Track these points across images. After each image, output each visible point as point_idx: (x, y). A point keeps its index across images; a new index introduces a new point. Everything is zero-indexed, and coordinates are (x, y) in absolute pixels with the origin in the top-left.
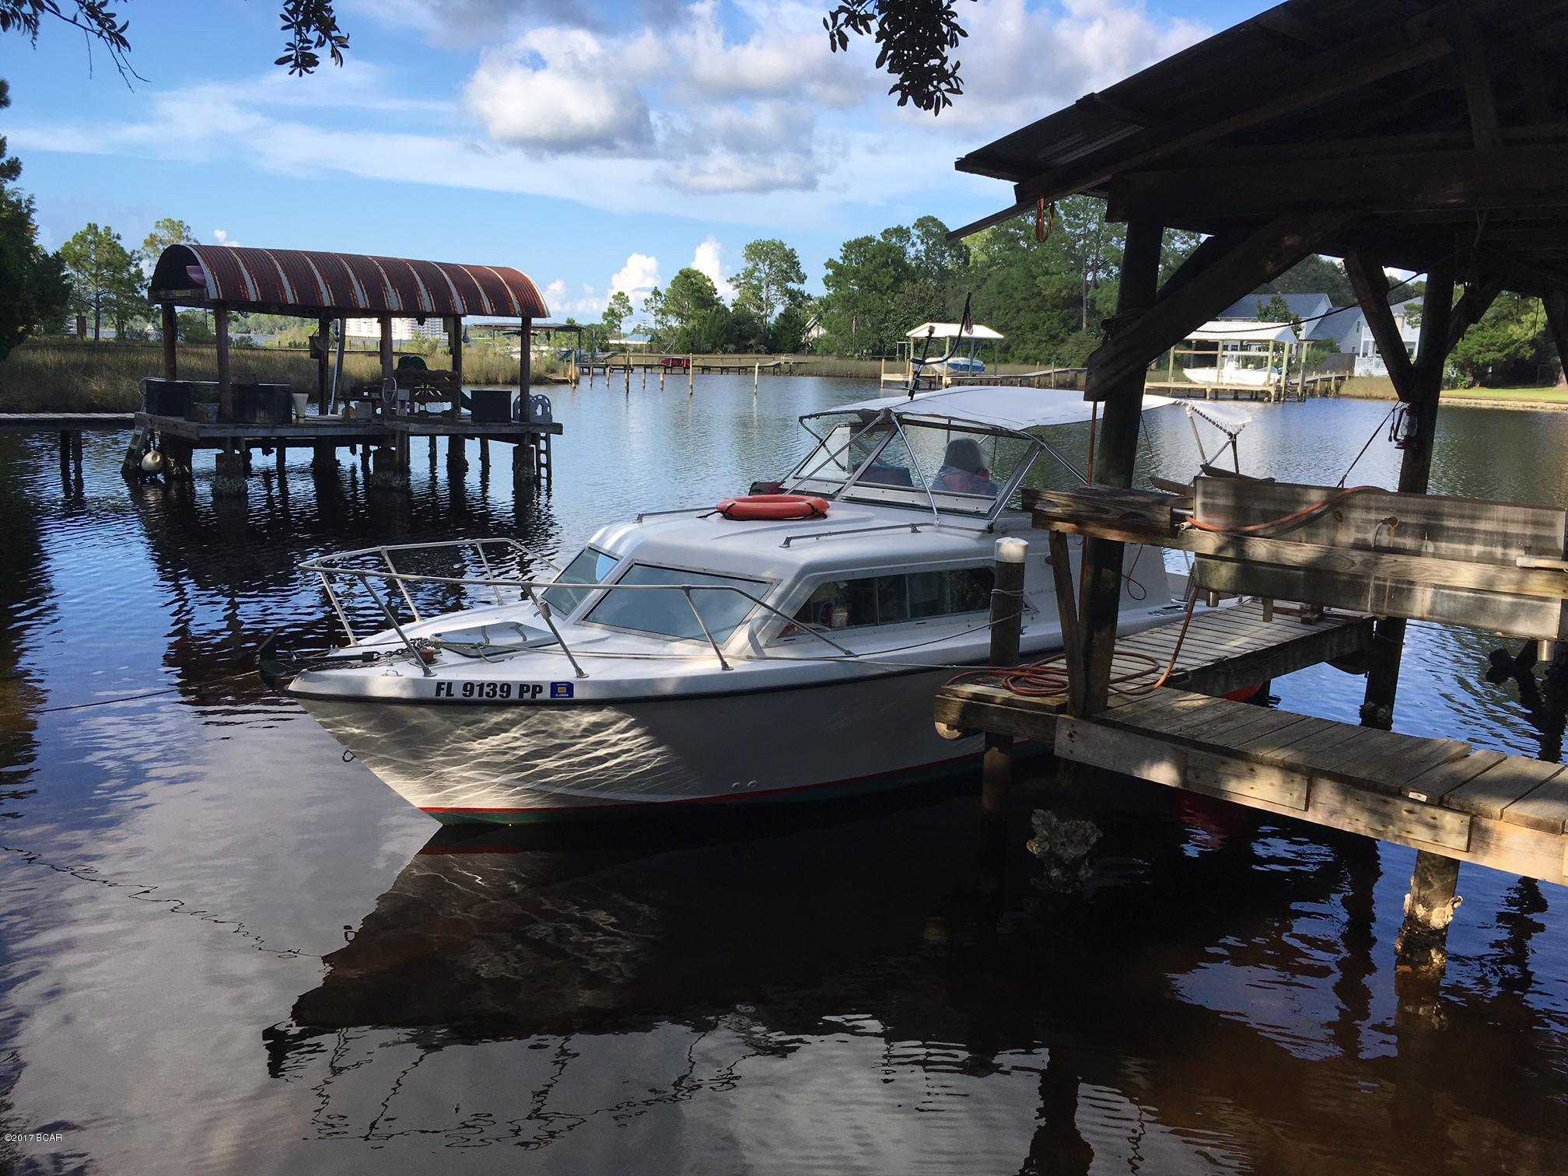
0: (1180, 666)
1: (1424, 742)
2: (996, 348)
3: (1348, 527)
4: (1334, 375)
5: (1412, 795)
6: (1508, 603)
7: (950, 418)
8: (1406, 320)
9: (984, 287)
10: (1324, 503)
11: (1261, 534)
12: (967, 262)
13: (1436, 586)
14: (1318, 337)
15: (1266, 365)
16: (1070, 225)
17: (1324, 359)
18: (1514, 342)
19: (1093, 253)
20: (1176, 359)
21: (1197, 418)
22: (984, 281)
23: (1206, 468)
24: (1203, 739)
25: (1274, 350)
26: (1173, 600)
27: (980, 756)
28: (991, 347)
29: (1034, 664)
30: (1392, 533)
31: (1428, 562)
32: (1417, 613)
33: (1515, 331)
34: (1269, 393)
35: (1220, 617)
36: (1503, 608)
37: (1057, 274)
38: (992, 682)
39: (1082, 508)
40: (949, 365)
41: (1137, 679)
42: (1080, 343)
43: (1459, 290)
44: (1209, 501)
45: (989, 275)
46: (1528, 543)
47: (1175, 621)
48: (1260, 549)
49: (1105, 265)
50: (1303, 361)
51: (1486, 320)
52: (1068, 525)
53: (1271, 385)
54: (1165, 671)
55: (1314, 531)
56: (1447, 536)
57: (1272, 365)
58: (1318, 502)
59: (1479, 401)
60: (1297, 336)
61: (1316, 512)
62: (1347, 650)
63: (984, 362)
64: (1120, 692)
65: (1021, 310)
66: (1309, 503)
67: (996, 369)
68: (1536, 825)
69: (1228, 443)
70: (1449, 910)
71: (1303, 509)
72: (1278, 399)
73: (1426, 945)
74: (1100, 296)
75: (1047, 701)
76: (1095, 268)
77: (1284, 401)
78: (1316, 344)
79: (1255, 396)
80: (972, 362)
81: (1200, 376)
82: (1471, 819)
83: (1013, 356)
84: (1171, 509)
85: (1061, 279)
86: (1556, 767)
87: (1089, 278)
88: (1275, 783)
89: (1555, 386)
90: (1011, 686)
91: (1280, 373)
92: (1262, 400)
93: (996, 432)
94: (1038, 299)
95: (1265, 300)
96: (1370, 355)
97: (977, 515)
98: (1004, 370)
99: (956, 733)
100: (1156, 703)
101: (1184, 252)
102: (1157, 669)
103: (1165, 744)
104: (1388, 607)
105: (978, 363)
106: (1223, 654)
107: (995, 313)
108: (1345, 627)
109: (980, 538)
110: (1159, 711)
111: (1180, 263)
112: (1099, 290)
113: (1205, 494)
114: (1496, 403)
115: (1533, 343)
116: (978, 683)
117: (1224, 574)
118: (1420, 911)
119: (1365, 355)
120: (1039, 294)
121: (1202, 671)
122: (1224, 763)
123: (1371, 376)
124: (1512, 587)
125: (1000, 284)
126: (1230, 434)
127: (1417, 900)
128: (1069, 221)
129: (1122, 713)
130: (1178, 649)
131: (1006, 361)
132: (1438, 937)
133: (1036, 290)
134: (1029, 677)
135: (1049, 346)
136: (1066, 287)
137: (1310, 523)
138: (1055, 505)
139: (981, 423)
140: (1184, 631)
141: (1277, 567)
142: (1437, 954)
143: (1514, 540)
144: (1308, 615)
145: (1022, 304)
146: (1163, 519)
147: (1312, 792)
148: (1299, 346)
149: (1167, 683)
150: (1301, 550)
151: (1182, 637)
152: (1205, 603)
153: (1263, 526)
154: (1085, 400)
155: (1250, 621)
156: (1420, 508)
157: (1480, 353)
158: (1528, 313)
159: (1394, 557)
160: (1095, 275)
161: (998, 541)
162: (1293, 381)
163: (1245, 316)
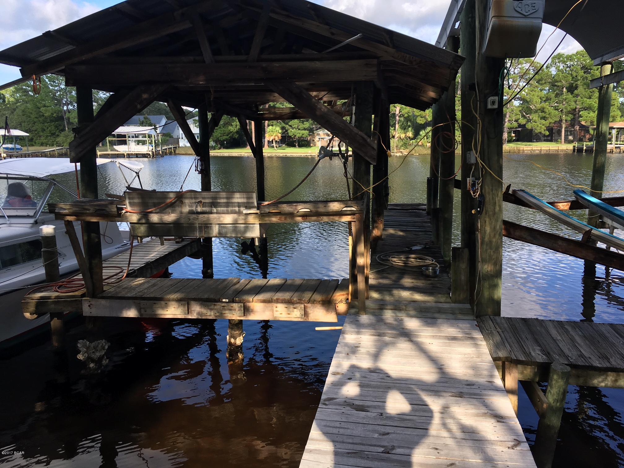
0: (132, 268)
1: (225, 280)
2: (27, 139)
3: (185, 206)
4: (172, 146)
5: (224, 300)
6: (243, 227)
7: (7, 174)
8: (194, 125)
9: (15, 113)
10: (176, 198)
11: (154, 212)
12: (4, 101)
13: (219, 224)
14: (164, 132)
15: (146, 143)
16: (52, 86)
17: (168, 140)
18: (231, 132)
19: (65, 98)
20: (109, 142)
21: (122, 167)
22: (15, 110)
23: (129, 187)
24: (145, 296)
25: (148, 138)
26: (125, 242)
27: (49, 323)
28: (24, 139)
29: (68, 278)
30: (201, 207)
31: (215, 216)
32: (214, 235)
33: (231, 129)
34: (149, 154)
35: (144, 245)
36: (242, 229)
37: (50, 107)
38: (49, 290)
39: (77, 209)
40: (4, 148)
41: (115, 276)
42: (66, 136)
43: (209, 116)
44: (132, 201)
45: (17, 107)
46: (246, 205)
47: (126, 250)
48: (155, 218)
49: (71, 103)
50: (160, 141)
51: (221, 125)
52: (72, 217)
53: (150, 151)
54: (126, 271)
55: (173, 209)
56: (220, 205)
57: (149, 143)
58: (173, 198)
59: (224, 154)
60: (156, 132)
61: (173, 201)
62: (194, 251)
63: (22, 146)
64: (108, 283)
65: (36, 122)
66: (170, 198)
67: (28, 149)
68: (264, 301)
69: (136, 176)
70: (241, 338)
71: (169, 201)
72: (153, 156)
73: (236, 352)
74: (72, 116)
75: (76, 293)
76: (67, 105)
77: (156, 157)
78: (164, 135)
79: (144, 156)
80: (15, 146)
81: (121, 149)
82: (244, 304)
83: (35, 143)
84: (117, 206)
85: (52, 109)
86: (267, 280)
87: (65, 108)
88: (176, 307)
89: (246, 147)
90: (58, 290)
91: (152, 146)
92: (147, 157)
93: (31, 178)
94: (43, 118)
95: (141, 118)
96: (184, 138)
97: (28, 217)
98: (32, 149)
99: (35, 316)
100: (124, 285)
101: (105, 98)
102: (123, 271)
103: (131, 301)
104: (204, 234)
105: (18, 146)
106: (148, 260)
107: (23, 124)
108: (191, 242)
109: (32, 227)
110: (126, 288)
111: (104, 103)
112: (70, 114)
113: (129, 198)
114: (229, 154)
115: (237, 132)
116: (42, 292)
117: (142, 229)
118: (233, 341)
119: (182, 138)
120: (43, 116)
121: (141, 268)
122: (155, 303)
123: (186, 146)
124: (243, 221)
125: (23, 111)
126: (136, 172)
127: (231, 337)
128: (51, 84)
129: (110, 292)
130: (130, 261)
131: (33, 145)
132: (239, 348)
133: (41, 114)
134: (66, 285)
135: (52, 138)
136: (55, 112)
137: (172, 206)
138: (65, 209)
139: (23, 175)
140: (131, 254)
141: (163, 224)
142: (240, 354)
143: (241, 204)
144: (178, 240)
145: (36, 120)
146: (113, 210)
147: (189, 307)
148: (158, 136)
149: (128, 275)
150: (170, 217)
151: (130, 256)
152: (137, 241)
153: (154, 209)
154: (70, 163)
155: (156, 246)
156: (209, 196)
157: (221, 136)
158: (234, 122)
159: (203, 215)
160: (67, 108)
161: (41, 227)
162: (158, 149)
163: (135, 124)
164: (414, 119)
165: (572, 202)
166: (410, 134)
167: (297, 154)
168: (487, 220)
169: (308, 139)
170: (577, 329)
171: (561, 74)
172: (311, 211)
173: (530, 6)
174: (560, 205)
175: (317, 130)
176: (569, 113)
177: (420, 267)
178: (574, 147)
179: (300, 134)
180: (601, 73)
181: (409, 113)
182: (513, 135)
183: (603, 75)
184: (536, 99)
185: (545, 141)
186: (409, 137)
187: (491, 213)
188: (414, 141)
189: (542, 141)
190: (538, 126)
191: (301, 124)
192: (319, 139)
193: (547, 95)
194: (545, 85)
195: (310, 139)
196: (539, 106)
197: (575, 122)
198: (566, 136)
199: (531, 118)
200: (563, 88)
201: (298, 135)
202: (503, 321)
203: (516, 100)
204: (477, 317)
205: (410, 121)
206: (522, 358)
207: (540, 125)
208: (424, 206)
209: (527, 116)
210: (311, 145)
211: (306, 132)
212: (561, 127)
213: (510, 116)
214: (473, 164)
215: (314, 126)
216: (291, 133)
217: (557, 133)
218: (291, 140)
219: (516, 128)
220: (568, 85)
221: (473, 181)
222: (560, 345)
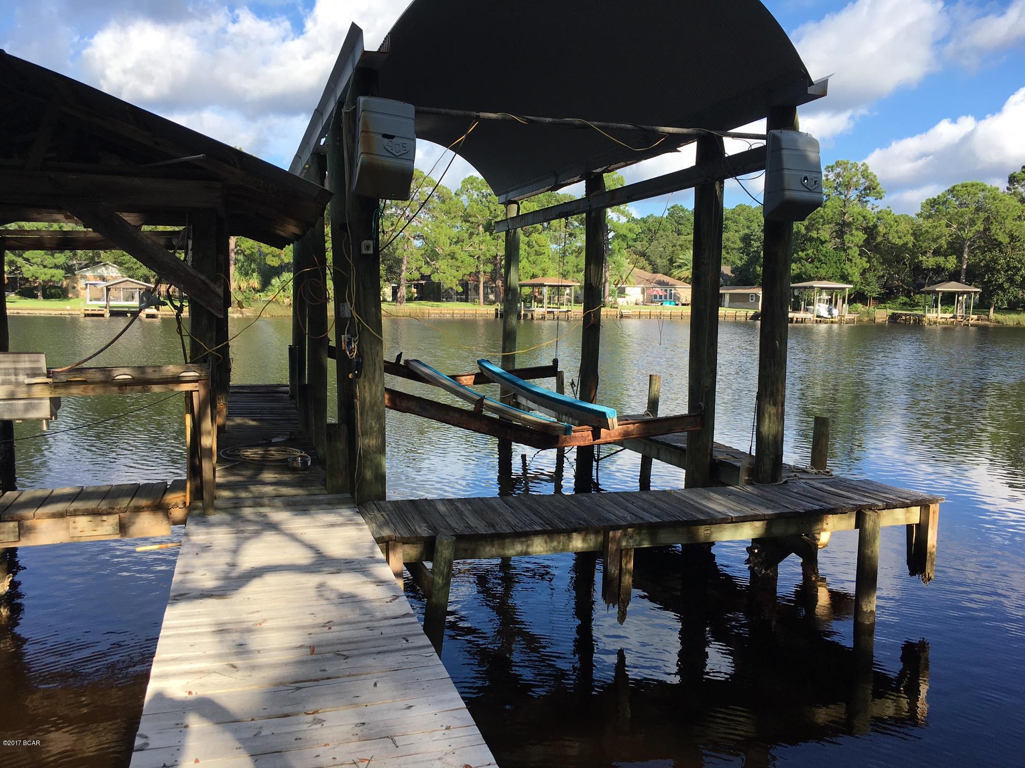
6: (24, 403)
36: (21, 407)
46: (28, 371)
70: (6, 583)
82: (18, 523)
124: (25, 395)
142: (4, 610)
143: (21, 371)
164: (261, 259)
165: (477, 375)
166: (255, 282)
167: (42, 312)
168: (367, 385)
169: (62, 285)
170: (467, 505)
171: (475, 206)
172: (133, 378)
173: (401, 145)
174: (463, 378)
175: (81, 269)
176: (487, 261)
177: (285, 460)
178: (497, 310)
179: (46, 274)
180: (506, 214)
181: (252, 248)
182: (414, 290)
183: (509, 216)
184: (444, 240)
185: (457, 300)
186: (254, 289)
187: (371, 376)
188: (261, 294)
189: (454, 301)
190: (447, 279)
191: (50, 257)
192: (86, 285)
193: (458, 235)
194: (455, 220)
195: (68, 285)
196: (448, 249)
197: (496, 275)
198: (486, 295)
199: (437, 266)
200: (479, 226)
201: (42, 278)
202: (388, 505)
203: (417, 239)
204: (358, 505)
205: (254, 261)
206: (406, 535)
207: (450, 278)
208: (285, 388)
209: (433, 263)
210: (70, 295)
211: (60, 273)
212: (479, 282)
213: (408, 262)
214: (347, 319)
215: (75, 262)
216: (29, 272)
217: (474, 289)
218: (28, 285)
219: (418, 280)
220: (485, 223)
221: (348, 339)
222: (448, 520)
